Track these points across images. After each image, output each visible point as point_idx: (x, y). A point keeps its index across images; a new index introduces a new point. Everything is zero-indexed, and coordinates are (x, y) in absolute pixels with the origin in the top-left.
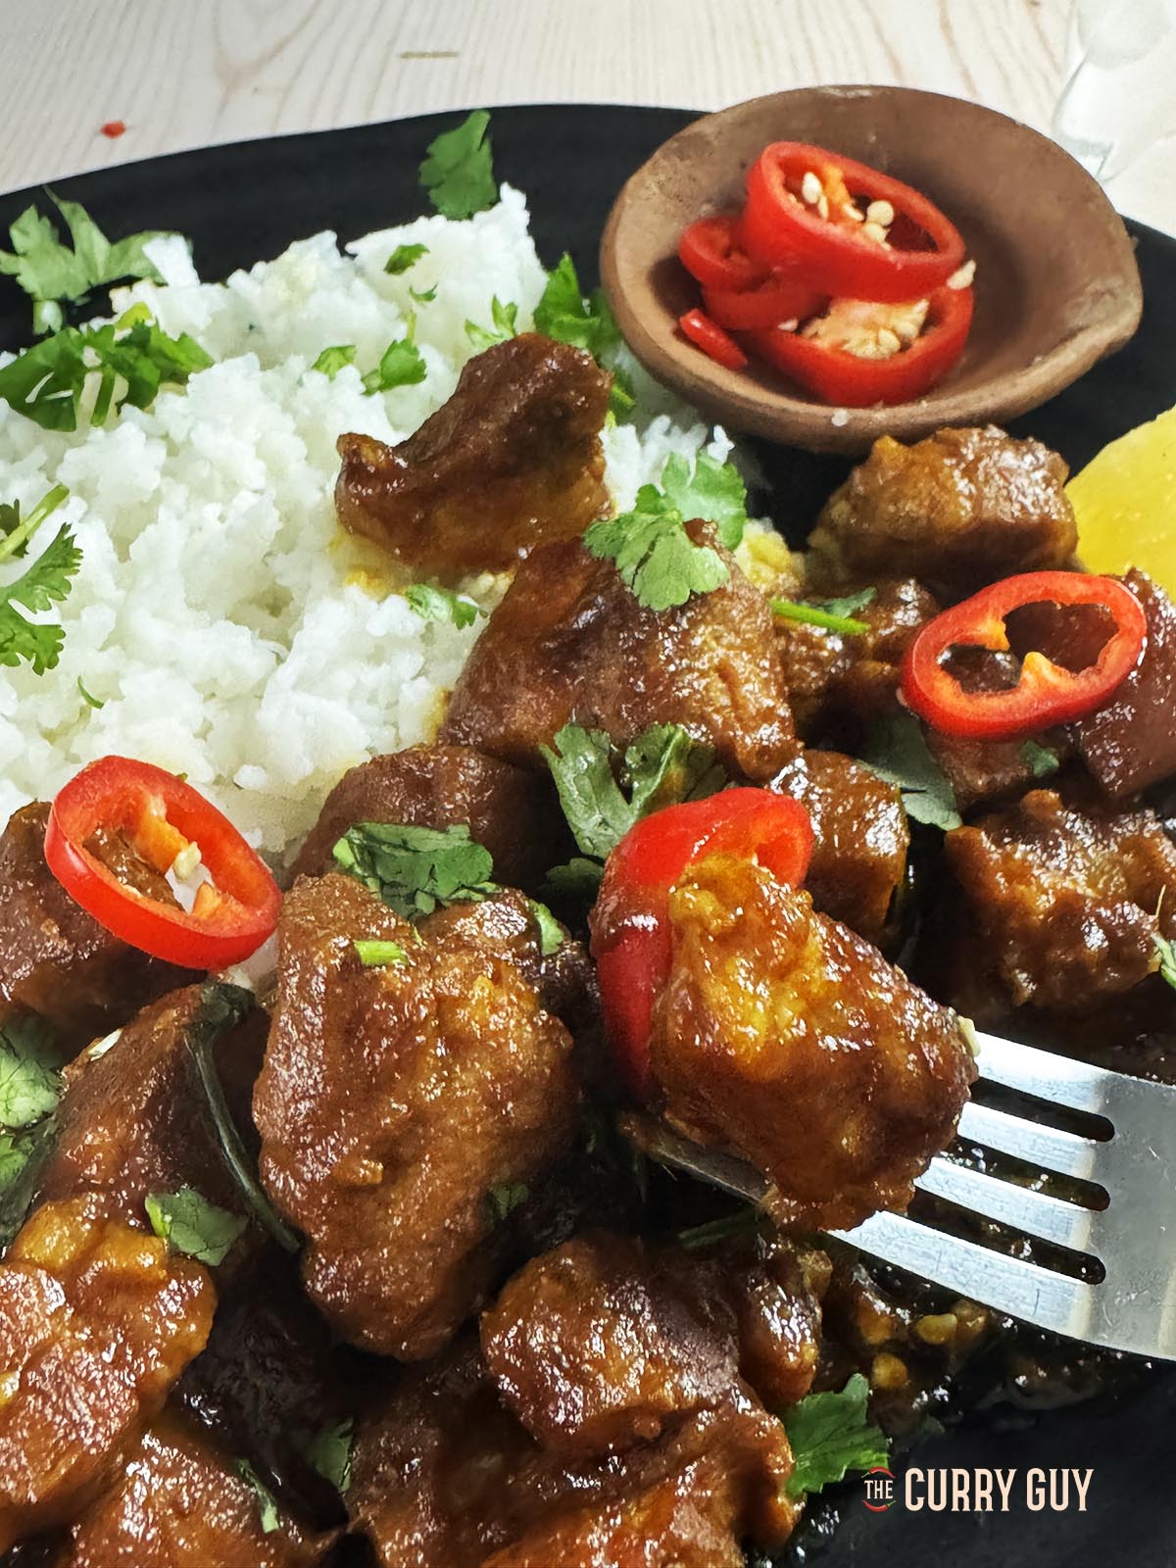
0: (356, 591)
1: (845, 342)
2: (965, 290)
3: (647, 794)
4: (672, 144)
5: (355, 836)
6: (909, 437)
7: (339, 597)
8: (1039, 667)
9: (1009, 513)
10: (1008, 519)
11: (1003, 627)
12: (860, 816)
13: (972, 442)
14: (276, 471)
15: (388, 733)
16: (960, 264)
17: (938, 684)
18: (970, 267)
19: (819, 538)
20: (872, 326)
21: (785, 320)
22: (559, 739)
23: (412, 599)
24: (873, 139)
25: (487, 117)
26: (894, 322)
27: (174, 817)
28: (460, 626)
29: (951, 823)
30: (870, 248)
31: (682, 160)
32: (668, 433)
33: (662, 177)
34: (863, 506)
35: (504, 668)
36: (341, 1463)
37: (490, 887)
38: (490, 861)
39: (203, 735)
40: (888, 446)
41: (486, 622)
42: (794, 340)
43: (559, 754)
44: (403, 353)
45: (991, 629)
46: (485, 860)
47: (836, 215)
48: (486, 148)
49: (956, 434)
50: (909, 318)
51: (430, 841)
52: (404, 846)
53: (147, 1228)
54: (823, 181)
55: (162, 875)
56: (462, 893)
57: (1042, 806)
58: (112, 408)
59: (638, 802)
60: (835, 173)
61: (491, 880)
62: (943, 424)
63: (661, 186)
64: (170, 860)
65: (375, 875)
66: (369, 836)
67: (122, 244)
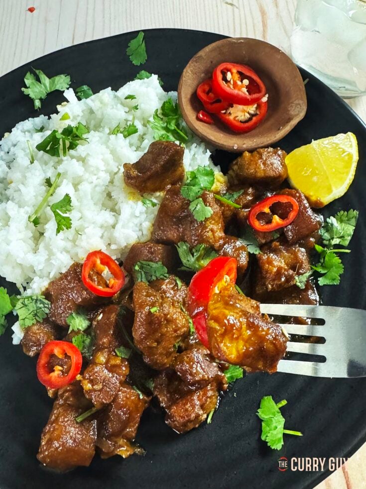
0: (131, 202)
1: (237, 117)
2: (265, 102)
3: (197, 256)
4: (194, 59)
5: (138, 263)
6: (251, 151)
7: (127, 203)
8: (276, 219)
9: (272, 174)
10: (272, 175)
11: (269, 210)
12: (239, 256)
13: (265, 153)
14: (107, 163)
15: (140, 233)
16: (264, 96)
17: (255, 223)
18: (267, 96)
19: (230, 172)
20: (244, 111)
21: (223, 110)
22: (179, 244)
23: (143, 202)
24: (244, 53)
25: (143, 34)
26: (248, 110)
27: (102, 263)
28: (153, 207)
29: (257, 252)
30: (243, 95)
31: (197, 63)
32: (196, 147)
33: (192, 69)
34: (241, 167)
35: (166, 223)
36: (152, 385)
37: (167, 275)
38: (166, 269)
39: (102, 237)
40: (247, 154)
41: (159, 206)
42: (224, 116)
43: (179, 247)
44: (132, 128)
45: (267, 210)
46: (166, 270)
47: (235, 84)
48: (144, 44)
49: (261, 150)
50: (252, 109)
51: (154, 265)
52: (149, 265)
53: (116, 355)
54: (232, 74)
55: (101, 275)
56: (162, 277)
57: (276, 246)
58: (67, 150)
59: (195, 257)
60: (234, 71)
61: (167, 273)
62: (259, 148)
63: (192, 71)
64: (102, 271)
65: (143, 271)
66: (142, 264)
67: (53, 79)
